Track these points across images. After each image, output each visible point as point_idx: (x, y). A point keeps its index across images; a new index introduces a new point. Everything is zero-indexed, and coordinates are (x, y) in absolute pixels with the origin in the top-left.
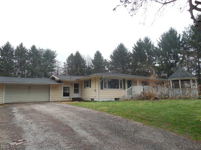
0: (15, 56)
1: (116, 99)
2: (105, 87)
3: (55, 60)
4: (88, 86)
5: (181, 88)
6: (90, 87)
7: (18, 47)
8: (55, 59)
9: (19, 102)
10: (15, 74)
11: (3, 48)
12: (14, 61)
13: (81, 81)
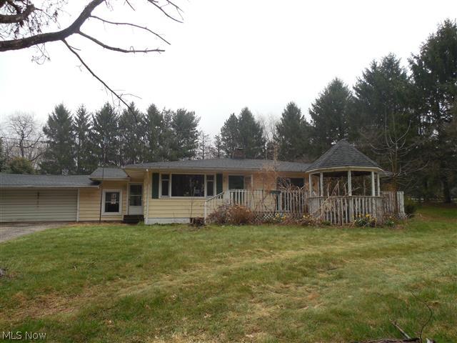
0: (120, 129)
1: (193, 220)
2: (165, 193)
3: (197, 131)
7: (125, 112)
8: (197, 128)
11: (99, 116)
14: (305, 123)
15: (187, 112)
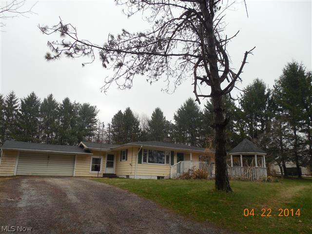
0: (41, 112)
1: (159, 178)
2: (145, 161)
3: (96, 119)
4: (124, 158)
5: (243, 165)
6: (126, 160)
7: (45, 100)
8: (96, 117)
9: (34, 175)
10: (38, 137)
11: (26, 101)
12: (39, 120)
13: (117, 152)
14: (173, 124)
15: (90, 106)
